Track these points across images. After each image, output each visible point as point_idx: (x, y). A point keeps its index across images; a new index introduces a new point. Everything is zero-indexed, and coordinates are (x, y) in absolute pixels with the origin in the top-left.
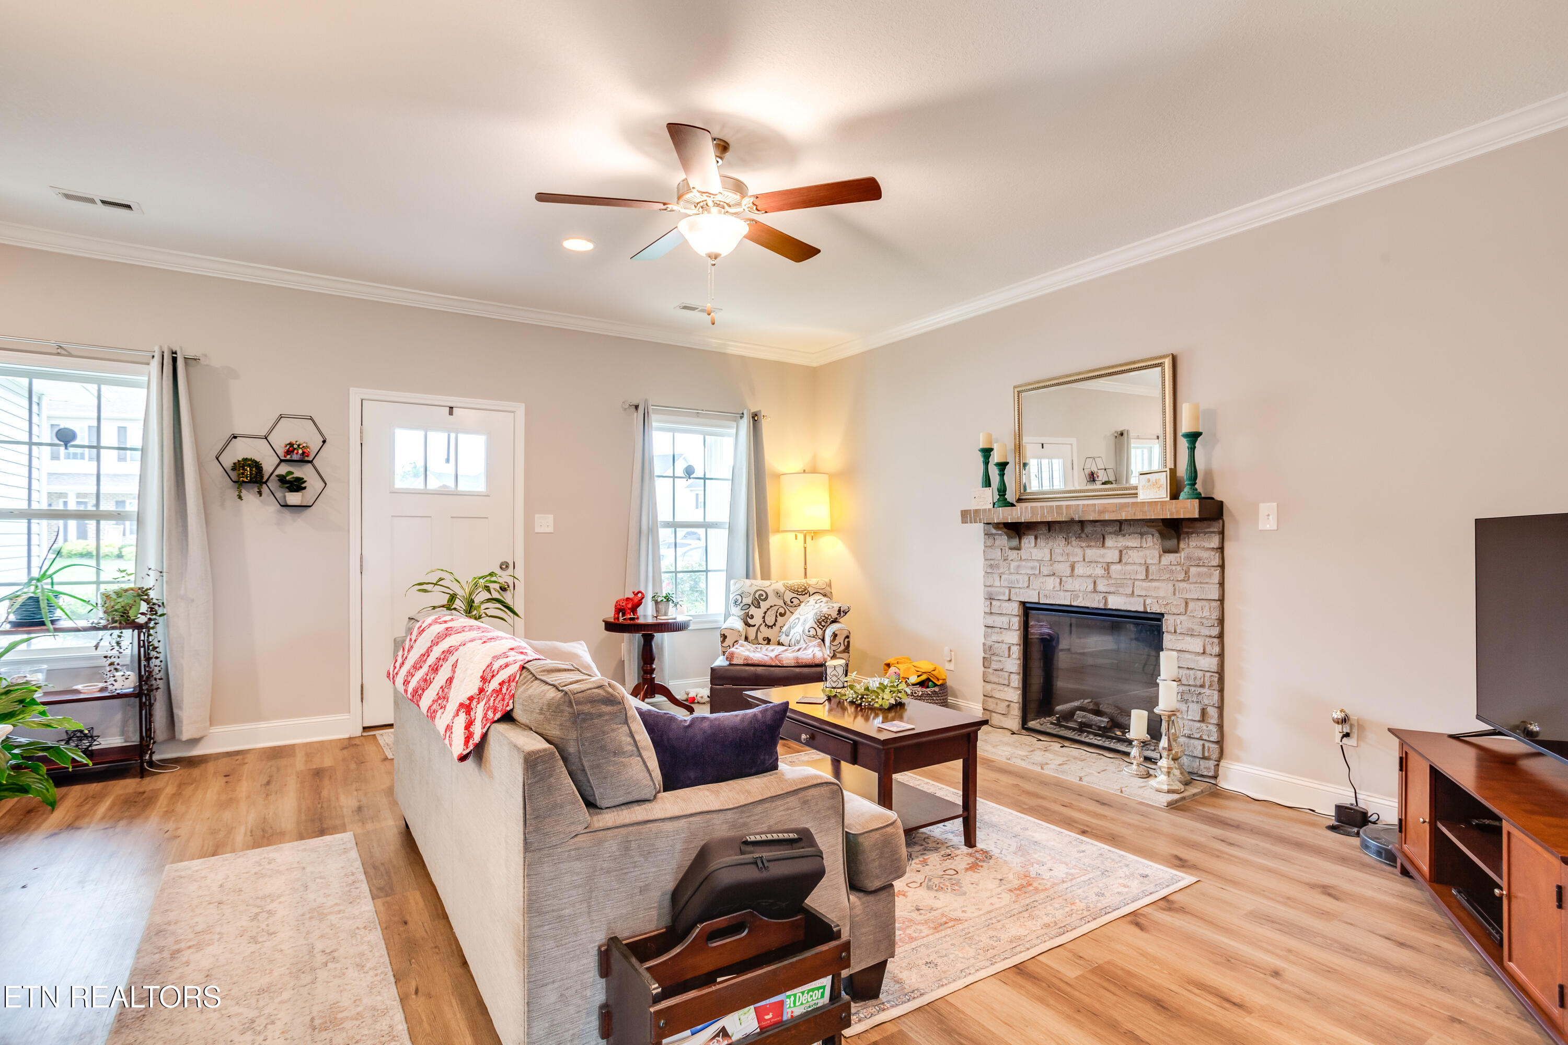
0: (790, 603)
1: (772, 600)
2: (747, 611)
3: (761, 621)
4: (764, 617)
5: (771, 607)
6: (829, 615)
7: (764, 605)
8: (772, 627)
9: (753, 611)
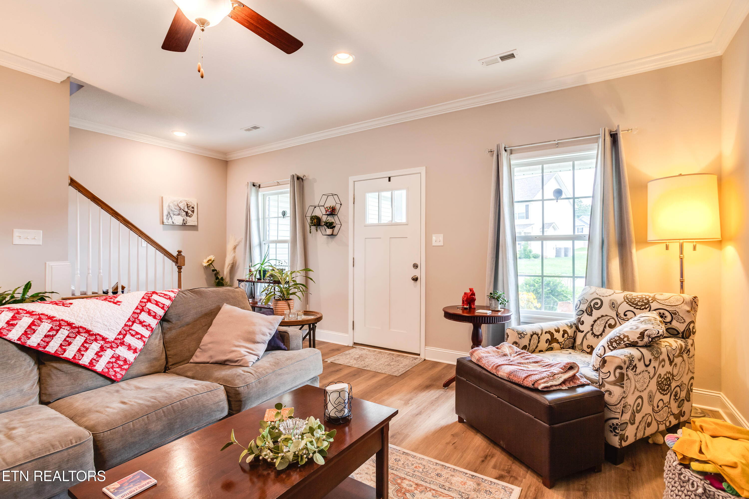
0: (622, 315)
1: (606, 310)
2: (580, 317)
3: (589, 328)
4: (592, 326)
5: (602, 316)
6: (625, 336)
7: (596, 314)
8: (598, 336)
9: (585, 317)
